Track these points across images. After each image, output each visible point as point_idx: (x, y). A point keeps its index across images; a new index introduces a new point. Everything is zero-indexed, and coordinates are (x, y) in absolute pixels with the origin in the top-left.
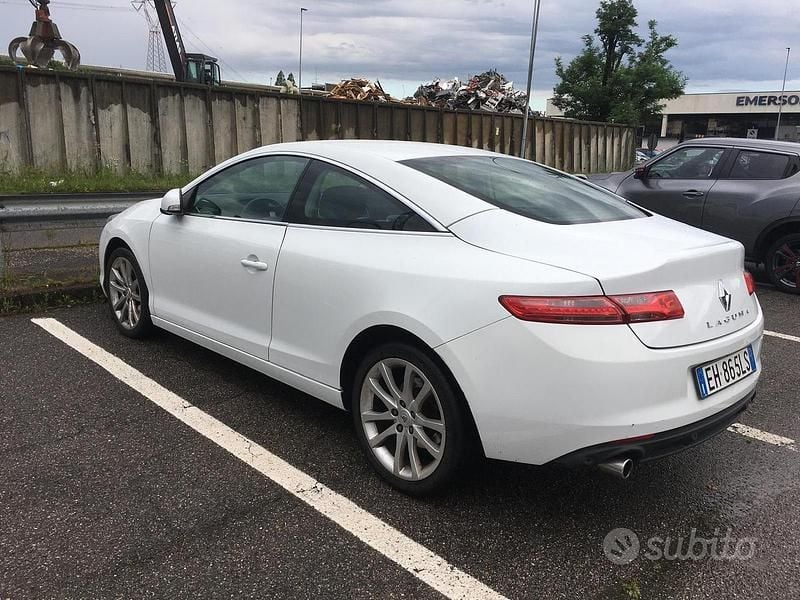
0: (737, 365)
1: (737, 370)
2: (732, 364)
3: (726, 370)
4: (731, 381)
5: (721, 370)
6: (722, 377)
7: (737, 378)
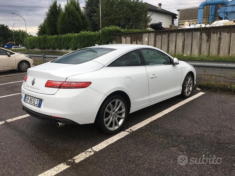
0: (33, 101)
1: (33, 102)
2: (33, 100)
3: (30, 100)
4: (30, 103)
5: (29, 99)
6: (29, 100)
7: (32, 104)
